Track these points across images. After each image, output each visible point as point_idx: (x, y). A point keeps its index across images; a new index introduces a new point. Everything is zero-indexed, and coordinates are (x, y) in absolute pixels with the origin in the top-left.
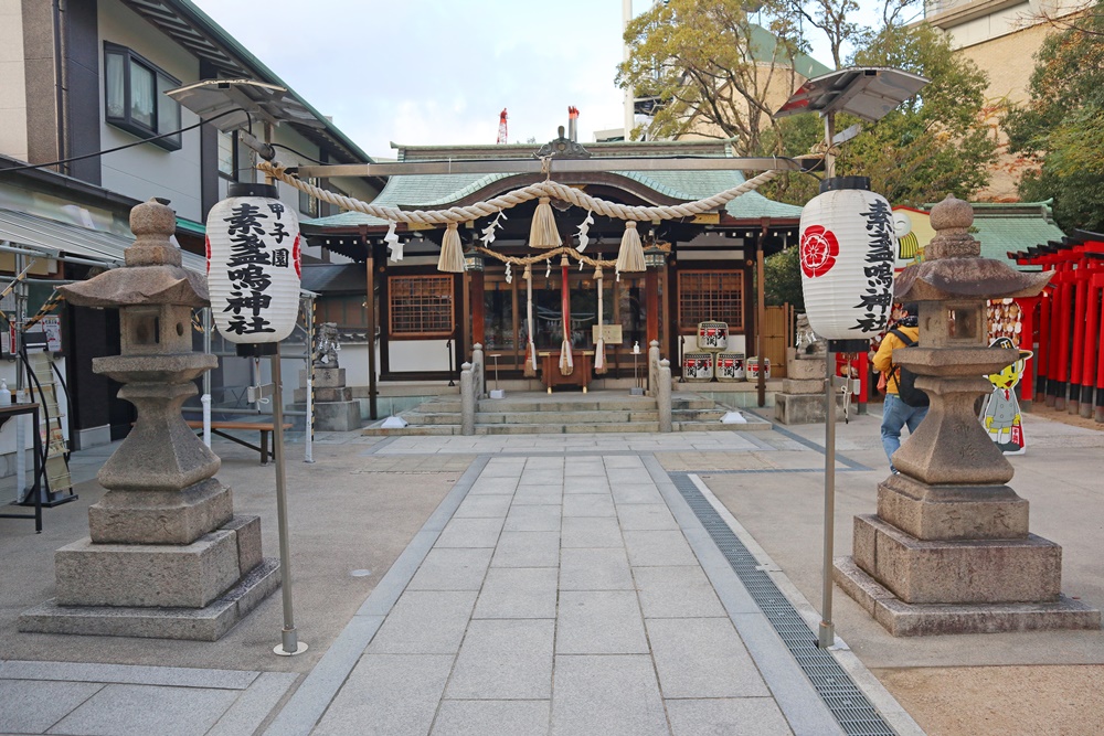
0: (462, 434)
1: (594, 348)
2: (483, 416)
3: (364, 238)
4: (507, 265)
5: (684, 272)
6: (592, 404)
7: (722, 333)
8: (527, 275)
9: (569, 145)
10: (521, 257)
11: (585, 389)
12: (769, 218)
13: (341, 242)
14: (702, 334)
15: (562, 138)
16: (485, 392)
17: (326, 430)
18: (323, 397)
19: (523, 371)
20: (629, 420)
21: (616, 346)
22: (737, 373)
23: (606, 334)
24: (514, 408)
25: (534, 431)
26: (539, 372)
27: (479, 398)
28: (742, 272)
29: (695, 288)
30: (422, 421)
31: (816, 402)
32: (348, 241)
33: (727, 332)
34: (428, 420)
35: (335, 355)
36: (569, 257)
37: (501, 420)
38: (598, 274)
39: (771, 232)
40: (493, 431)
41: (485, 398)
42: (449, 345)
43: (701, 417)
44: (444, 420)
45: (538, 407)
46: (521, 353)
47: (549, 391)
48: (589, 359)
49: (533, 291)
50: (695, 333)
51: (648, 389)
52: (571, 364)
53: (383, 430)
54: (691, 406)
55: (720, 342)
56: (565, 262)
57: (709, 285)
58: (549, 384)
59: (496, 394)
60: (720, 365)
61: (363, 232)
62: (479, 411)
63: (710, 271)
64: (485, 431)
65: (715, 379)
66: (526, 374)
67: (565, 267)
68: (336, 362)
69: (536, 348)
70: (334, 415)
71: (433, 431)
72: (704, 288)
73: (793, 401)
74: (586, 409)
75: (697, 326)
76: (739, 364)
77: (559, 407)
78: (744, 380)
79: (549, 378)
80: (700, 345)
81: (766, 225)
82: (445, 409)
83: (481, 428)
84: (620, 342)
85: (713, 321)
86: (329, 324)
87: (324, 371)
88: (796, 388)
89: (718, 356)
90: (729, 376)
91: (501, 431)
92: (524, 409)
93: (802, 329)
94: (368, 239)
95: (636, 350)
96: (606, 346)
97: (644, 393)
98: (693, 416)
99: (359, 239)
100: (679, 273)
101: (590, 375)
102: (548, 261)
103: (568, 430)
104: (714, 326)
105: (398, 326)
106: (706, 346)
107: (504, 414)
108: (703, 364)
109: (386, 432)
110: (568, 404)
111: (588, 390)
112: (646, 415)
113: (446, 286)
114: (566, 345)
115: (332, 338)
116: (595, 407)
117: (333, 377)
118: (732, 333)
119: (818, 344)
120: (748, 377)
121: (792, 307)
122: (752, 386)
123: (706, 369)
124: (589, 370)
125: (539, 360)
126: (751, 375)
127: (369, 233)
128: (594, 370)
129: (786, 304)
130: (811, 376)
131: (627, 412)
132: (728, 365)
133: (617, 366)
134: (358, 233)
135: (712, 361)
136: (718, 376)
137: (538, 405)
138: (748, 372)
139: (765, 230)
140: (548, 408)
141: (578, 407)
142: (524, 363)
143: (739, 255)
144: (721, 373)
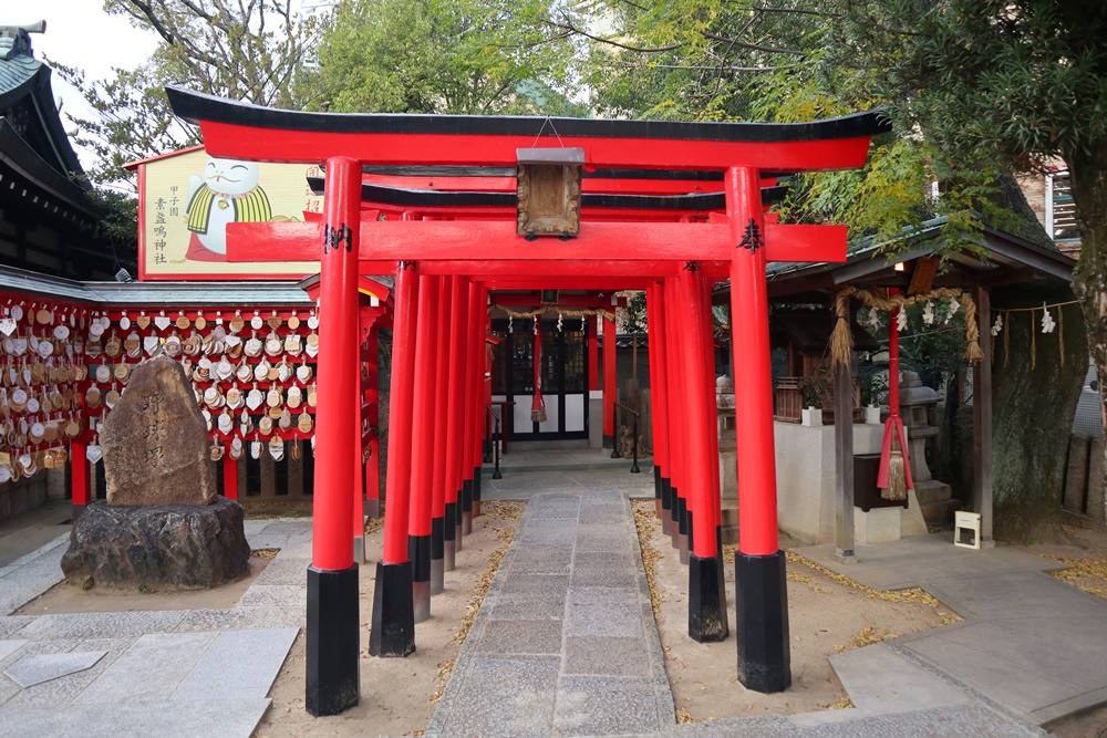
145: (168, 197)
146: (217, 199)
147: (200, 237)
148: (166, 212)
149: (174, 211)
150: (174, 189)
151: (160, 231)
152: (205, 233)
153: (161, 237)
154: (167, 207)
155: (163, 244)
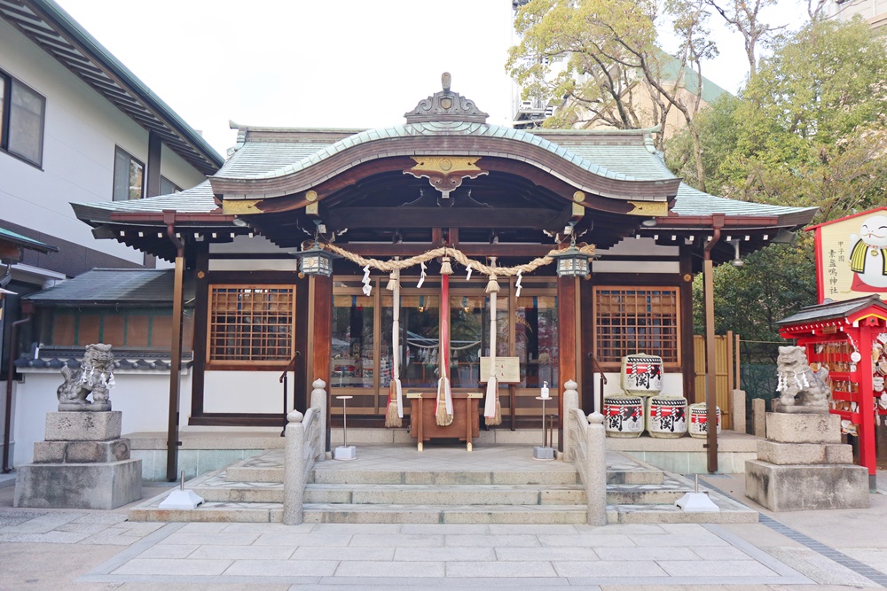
0: (283, 522)
1: (483, 387)
2: (318, 491)
3: (170, 229)
4: (366, 270)
5: (601, 288)
6: (483, 475)
7: (656, 371)
8: (393, 284)
9: (457, 101)
10: (385, 259)
11: (469, 446)
12: (723, 215)
13: (141, 234)
14: (629, 371)
15: (447, 91)
16: (328, 449)
17: (77, 506)
18: (79, 456)
19: (384, 417)
20: (539, 503)
21: (511, 386)
22: (678, 426)
23: (499, 369)
24: (367, 479)
25: (394, 518)
26: (406, 420)
27: (317, 459)
28: (677, 289)
29: (616, 310)
30: (226, 497)
31: (816, 478)
32: (151, 233)
33: (662, 369)
34: (235, 495)
35: (105, 391)
36: (453, 261)
37: (345, 498)
38: (493, 285)
39: (724, 234)
40: (331, 518)
41: (326, 458)
42: (284, 379)
43: (647, 498)
44: (259, 497)
45: (403, 478)
46: (383, 392)
47: (420, 446)
48: (477, 403)
49: (402, 310)
50: (618, 370)
51: (561, 448)
52: (450, 411)
53: (161, 512)
54: (628, 479)
55: (653, 382)
56: (446, 268)
57: (634, 304)
58: (420, 438)
59: (343, 453)
60: (654, 414)
61: (169, 220)
62: (314, 481)
63: (636, 288)
64: (319, 517)
65: (646, 434)
66: (388, 423)
67: (447, 276)
68: (107, 401)
69: (403, 386)
70: (91, 484)
71: (240, 516)
72: (628, 310)
73: (782, 476)
74: (473, 482)
75: (619, 360)
76: (680, 414)
77: (434, 477)
78: (687, 435)
79: (421, 429)
80: (626, 387)
81: (719, 224)
82: (265, 477)
83: (314, 512)
84: (517, 379)
85: (643, 355)
86: (100, 346)
87: (85, 415)
88: (783, 455)
89: (650, 402)
90: (667, 430)
91: (345, 517)
92: (382, 479)
93: (788, 369)
94: (176, 230)
95: (545, 393)
96: (500, 386)
97: (555, 456)
98: (634, 496)
99: (164, 230)
100: (595, 289)
101: (476, 425)
102: (423, 267)
103: (447, 518)
104: (644, 361)
105: (220, 351)
106: (635, 388)
107: (350, 487)
108: (631, 413)
109: (164, 516)
110: (448, 474)
111: (474, 446)
112: (564, 494)
113: (286, 300)
114: (444, 382)
115: (103, 365)
116: (488, 480)
117: (97, 424)
118: (667, 370)
119: (812, 391)
120: (691, 431)
121: (738, 336)
122: (699, 443)
123: (635, 420)
124: (477, 417)
125: (407, 402)
126: (695, 428)
127: (177, 223)
128: (482, 418)
129: (730, 333)
130: (804, 438)
131: (534, 490)
132: (664, 415)
133: (512, 411)
134: (162, 223)
135: (643, 409)
136: (650, 429)
137: (403, 475)
138: (691, 424)
139: (717, 232)
140: (418, 478)
141: (462, 478)
142: (386, 405)
143: (673, 268)
144: (655, 425)
145: (837, 249)
146: (870, 250)
147: (860, 275)
148: (836, 258)
149: (841, 258)
150: (841, 243)
151: (833, 271)
152: (863, 273)
153: (834, 275)
154: (837, 255)
155: (835, 281)
